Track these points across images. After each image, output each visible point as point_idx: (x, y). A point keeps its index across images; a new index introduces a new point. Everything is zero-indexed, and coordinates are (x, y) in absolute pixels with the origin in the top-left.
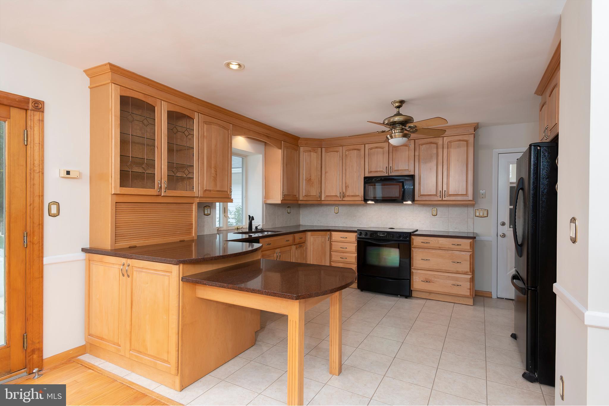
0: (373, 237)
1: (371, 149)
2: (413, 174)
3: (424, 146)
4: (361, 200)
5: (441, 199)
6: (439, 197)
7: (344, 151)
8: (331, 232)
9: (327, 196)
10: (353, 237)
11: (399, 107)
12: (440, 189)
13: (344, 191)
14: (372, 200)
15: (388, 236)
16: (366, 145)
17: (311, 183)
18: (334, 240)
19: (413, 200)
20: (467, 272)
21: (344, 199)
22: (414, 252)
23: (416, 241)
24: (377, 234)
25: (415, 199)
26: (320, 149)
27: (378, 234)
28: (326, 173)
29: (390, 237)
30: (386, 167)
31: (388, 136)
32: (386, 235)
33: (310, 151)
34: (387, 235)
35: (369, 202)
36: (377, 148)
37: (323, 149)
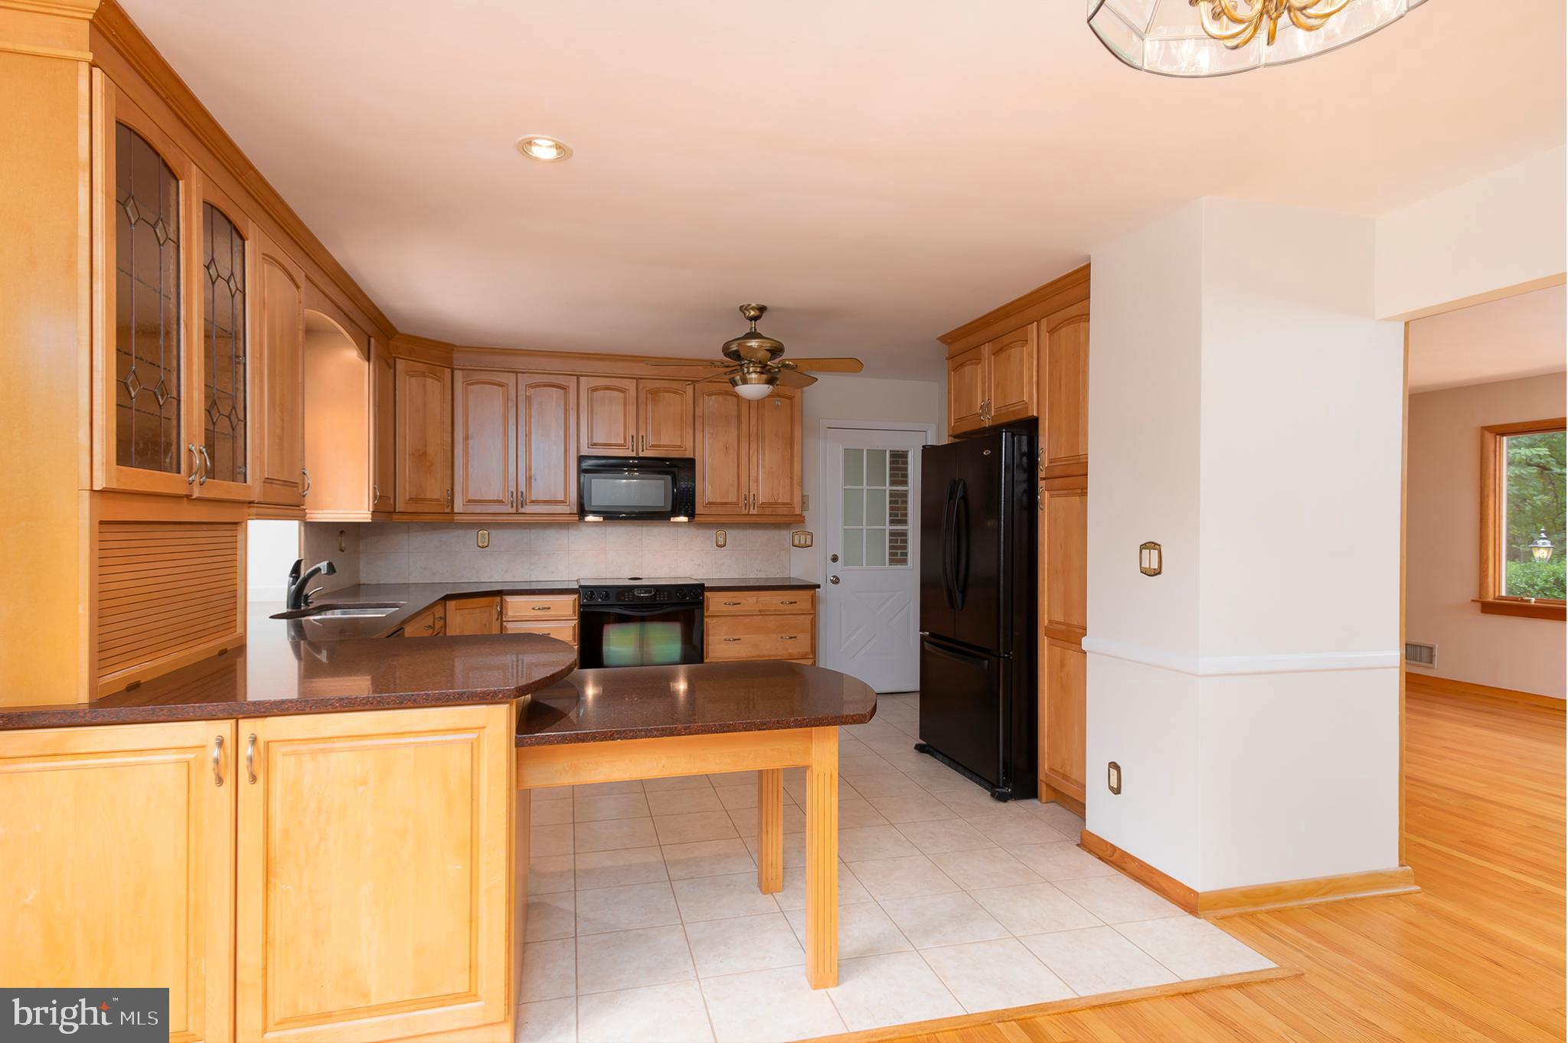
0: (624, 601)
1: (595, 389)
2: (692, 456)
3: (713, 397)
4: (569, 512)
5: (746, 512)
6: (743, 508)
7: (521, 387)
8: (504, 597)
9: (470, 501)
10: (567, 605)
11: (755, 319)
12: (745, 491)
13: (522, 487)
14: (595, 513)
15: (660, 594)
16: (582, 378)
17: (428, 464)
18: (513, 617)
19: (691, 514)
20: (807, 654)
21: (521, 510)
22: (710, 626)
23: (715, 603)
24: (633, 593)
25: (697, 512)
26: (448, 371)
27: (635, 593)
28: (466, 438)
29: (664, 597)
30: (633, 437)
31: (738, 378)
32: (653, 593)
33: (423, 375)
34: (655, 594)
35: (590, 518)
36: (608, 388)
37: (458, 374)
